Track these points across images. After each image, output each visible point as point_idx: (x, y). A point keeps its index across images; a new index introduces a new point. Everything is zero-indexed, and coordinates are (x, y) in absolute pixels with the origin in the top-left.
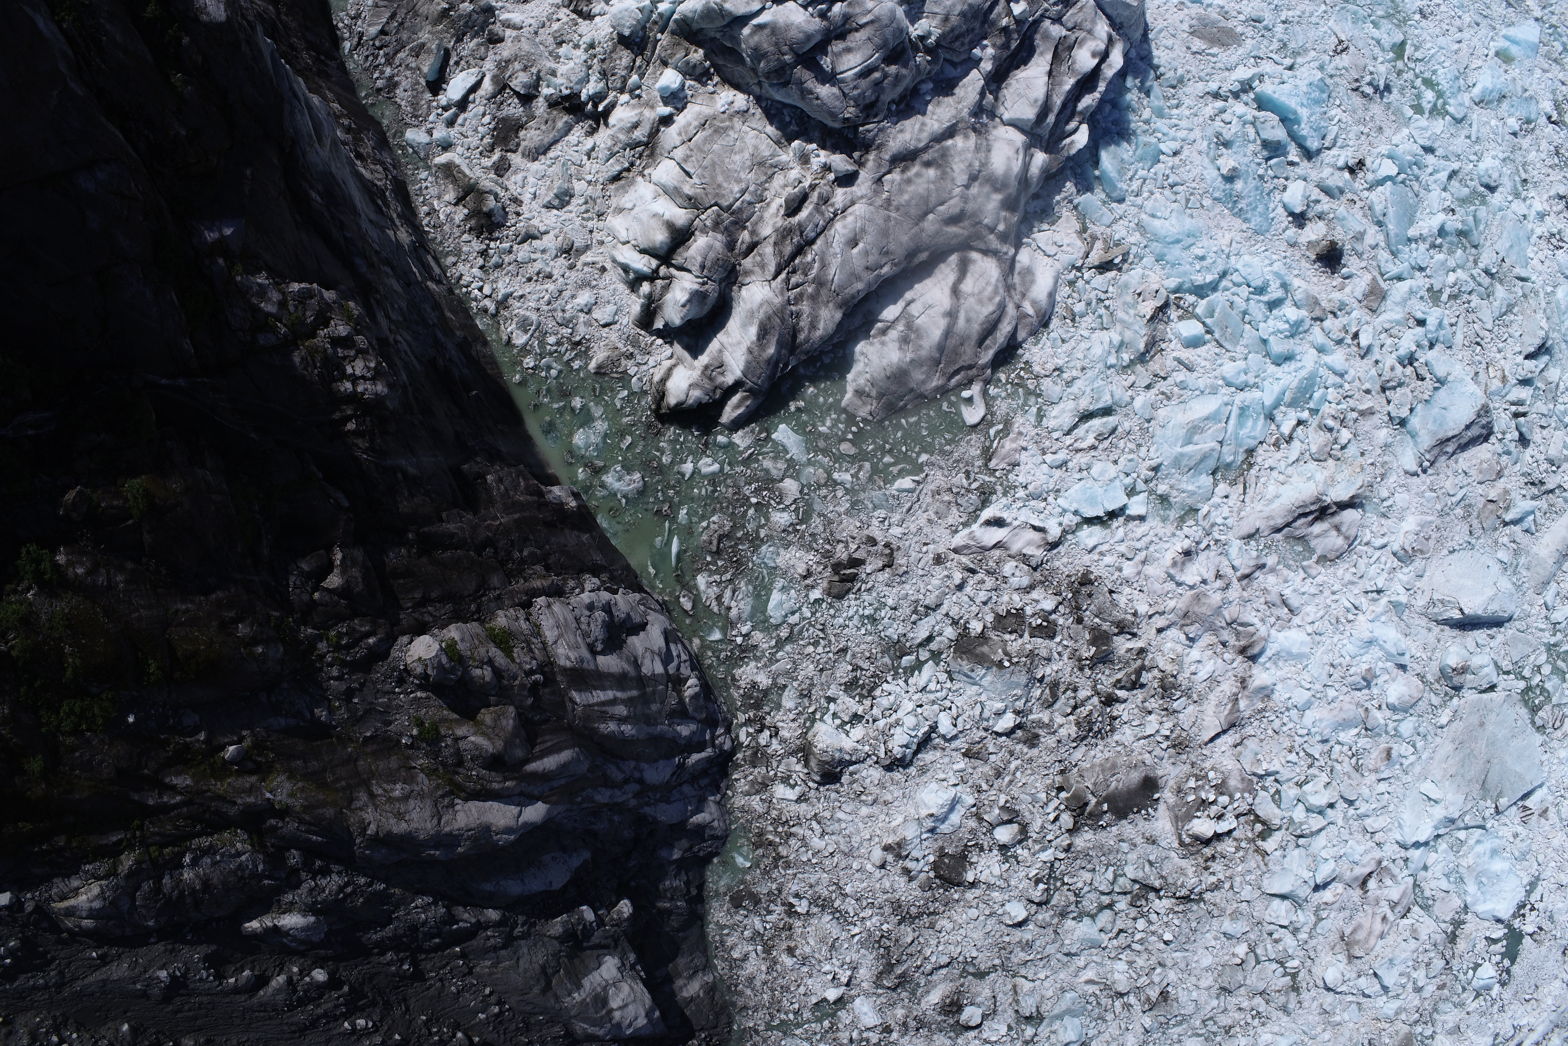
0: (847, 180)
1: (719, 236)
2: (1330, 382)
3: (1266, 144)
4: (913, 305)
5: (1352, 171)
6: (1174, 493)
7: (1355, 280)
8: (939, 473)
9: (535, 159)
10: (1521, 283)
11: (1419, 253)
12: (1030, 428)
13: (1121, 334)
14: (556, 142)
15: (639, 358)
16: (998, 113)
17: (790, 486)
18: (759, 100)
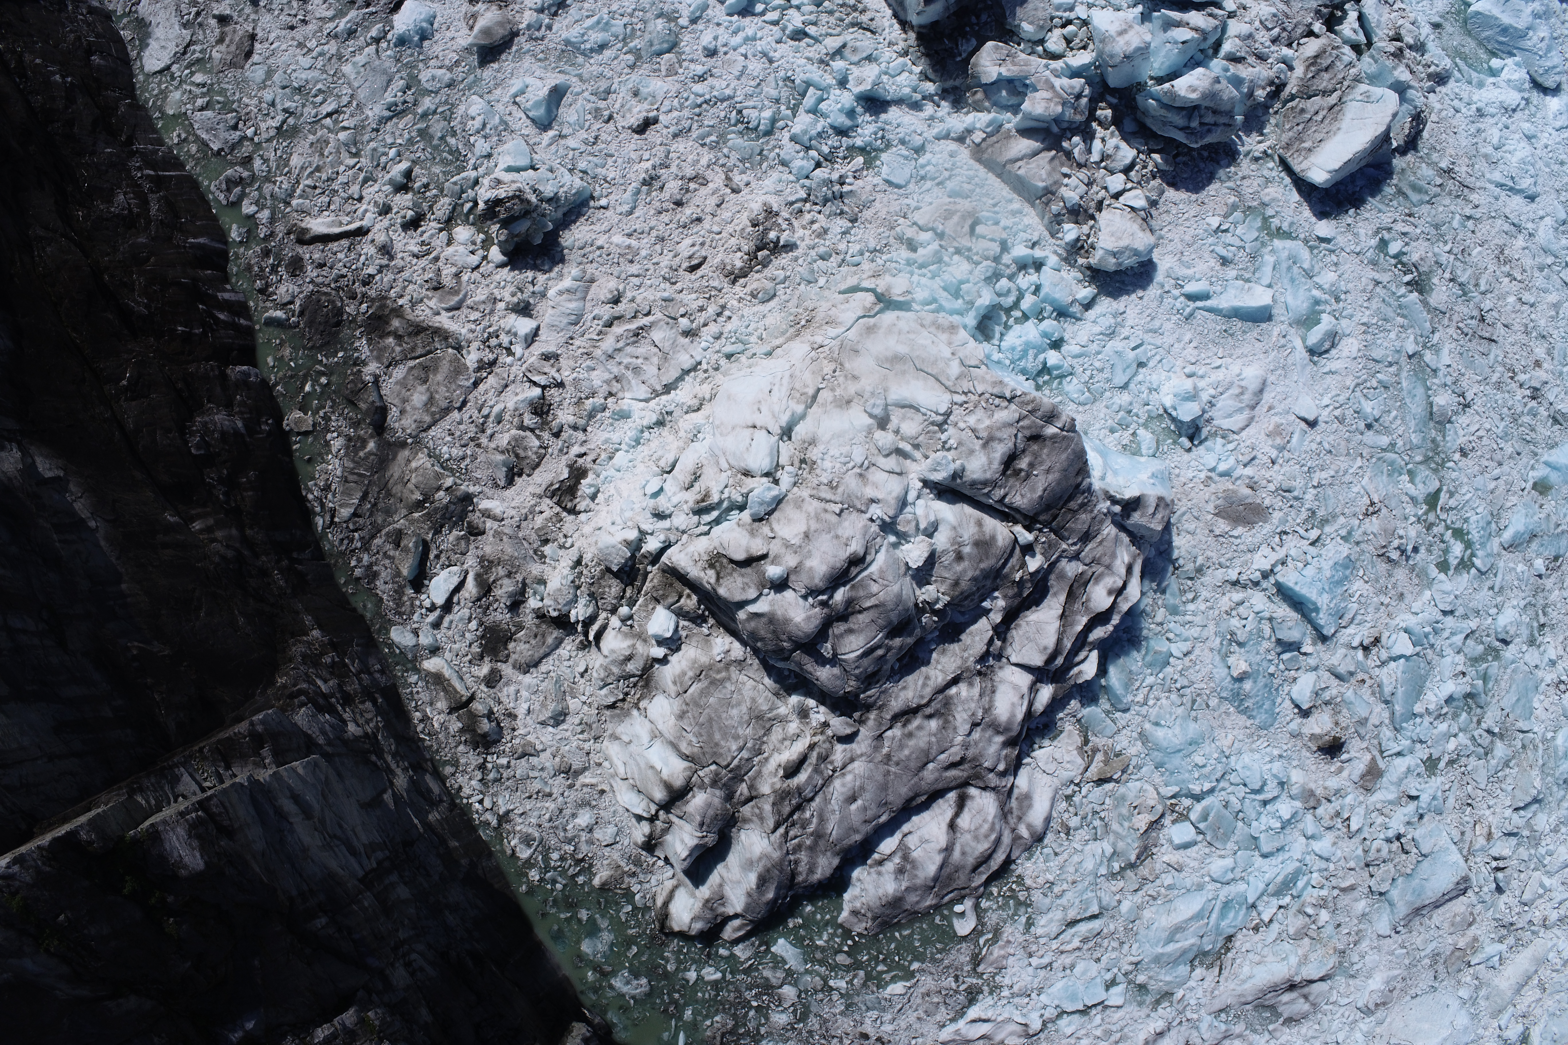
0: (848, 739)
1: (718, 792)
2: (1315, 868)
3: (1279, 642)
4: (910, 837)
5: (1366, 649)
6: (1153, 982)
7: (1355, 763)
8: (929, 979)
9: (526, 672)
10: (1521, 736)
11: (1421, 728)
12: (1018, 935)
13: (1114, 845)
14: (547, 655)
15: (641, 876)
16: (1005, 654)
17: (789, 992)
18: (756, 652)
